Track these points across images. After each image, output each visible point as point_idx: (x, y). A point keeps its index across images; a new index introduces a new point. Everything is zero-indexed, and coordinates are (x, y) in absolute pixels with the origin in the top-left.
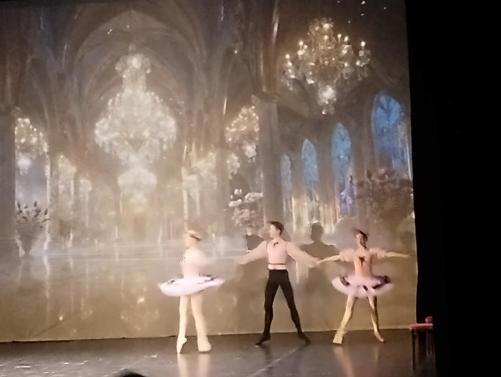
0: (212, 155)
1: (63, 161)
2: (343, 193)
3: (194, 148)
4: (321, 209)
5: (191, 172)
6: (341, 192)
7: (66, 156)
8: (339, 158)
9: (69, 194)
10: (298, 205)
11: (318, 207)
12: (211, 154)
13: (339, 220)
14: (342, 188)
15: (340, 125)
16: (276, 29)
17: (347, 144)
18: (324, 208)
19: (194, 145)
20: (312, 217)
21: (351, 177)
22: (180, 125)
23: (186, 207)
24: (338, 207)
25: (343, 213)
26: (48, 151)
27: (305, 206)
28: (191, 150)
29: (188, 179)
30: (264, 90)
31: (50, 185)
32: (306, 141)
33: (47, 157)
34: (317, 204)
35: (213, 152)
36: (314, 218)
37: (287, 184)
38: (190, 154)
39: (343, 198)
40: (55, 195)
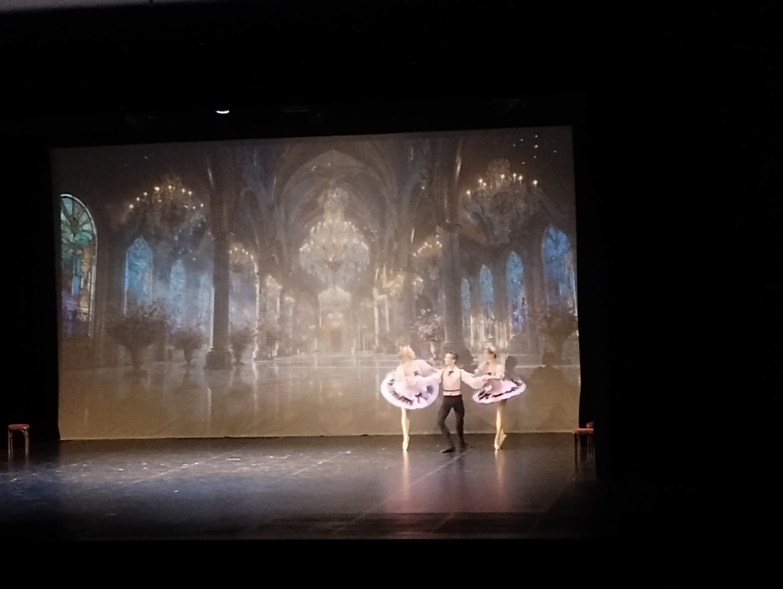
0: (401, 277)
1: (270, 280)
2: (515, 313)
3: (384, 272)
4: (496, 326)
5: (382, 292)
6: (514, 311)
7: (273, 276)
8: (513, 282)
9: (275, 309)
10: (475, 323)
11: (493, 324)
12: (399, 276)
13: (512, 336)
14: (515, 307)
15: (513, 253)
16: (459, 168)
17: (520, 270)
18: (499, 326)
19: (384, 268)
20: (488, 333)
21: (523, 299)
22: (373, 251)
23: (376, 322)
24: (511, 324)
25: (515, 330)
26: (258, 272)
27: (481, 324)
28: (382, 273)
29: (379, 297)
30: (448, 221)
31: (258, 301)
32: (484, 266)
33: (257, 276)
34: (493, 322)
35: (401, 275)
36: (490, 335)
37: (466, 304)
38: (381, 276)
39: (516, 317)
40: (263, 310)
